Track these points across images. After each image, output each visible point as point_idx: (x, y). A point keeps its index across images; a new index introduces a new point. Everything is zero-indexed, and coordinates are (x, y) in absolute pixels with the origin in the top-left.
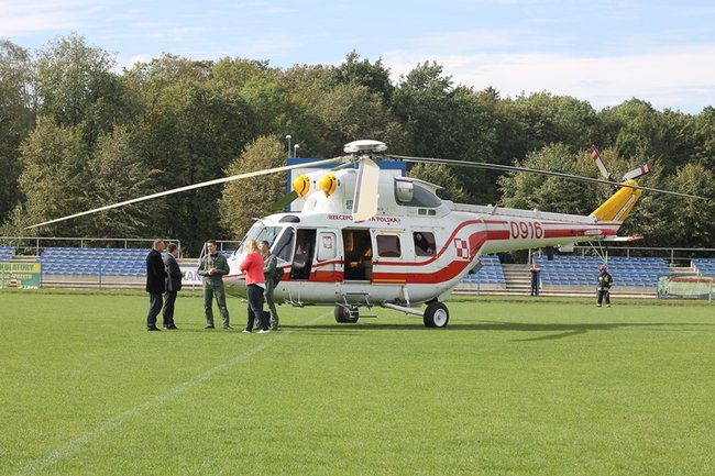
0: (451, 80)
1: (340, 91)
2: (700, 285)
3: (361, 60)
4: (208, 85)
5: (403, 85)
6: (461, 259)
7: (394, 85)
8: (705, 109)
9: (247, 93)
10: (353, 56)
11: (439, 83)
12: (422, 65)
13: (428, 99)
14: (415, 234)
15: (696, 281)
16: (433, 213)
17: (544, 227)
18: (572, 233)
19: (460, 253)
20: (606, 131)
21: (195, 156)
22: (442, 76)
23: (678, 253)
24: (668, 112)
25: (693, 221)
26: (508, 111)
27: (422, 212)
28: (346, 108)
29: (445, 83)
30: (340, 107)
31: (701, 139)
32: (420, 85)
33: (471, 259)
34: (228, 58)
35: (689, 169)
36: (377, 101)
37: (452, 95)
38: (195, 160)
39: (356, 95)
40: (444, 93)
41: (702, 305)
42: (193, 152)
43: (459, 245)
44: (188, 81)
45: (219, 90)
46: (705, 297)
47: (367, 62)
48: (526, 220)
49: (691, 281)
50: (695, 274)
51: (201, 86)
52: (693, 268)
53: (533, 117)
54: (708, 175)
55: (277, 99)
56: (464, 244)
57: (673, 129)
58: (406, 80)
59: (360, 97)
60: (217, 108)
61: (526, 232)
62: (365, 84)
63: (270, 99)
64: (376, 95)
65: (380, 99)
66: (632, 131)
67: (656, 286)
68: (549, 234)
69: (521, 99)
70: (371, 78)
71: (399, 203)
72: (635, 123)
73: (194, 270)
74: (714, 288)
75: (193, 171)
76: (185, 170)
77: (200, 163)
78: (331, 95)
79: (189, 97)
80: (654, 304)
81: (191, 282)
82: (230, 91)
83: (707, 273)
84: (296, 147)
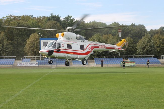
0: (74, 19)
1: (50, 22)
2: (130, 64)
3: (54, 15)
4: (20, 22)
5: (64, 20)
6: (89, 51)
7: (62, 20)
8: (131, 24)
9: (29, 23)
10: (52, 14)
11: (72, 20)
12: (68, 16)
13: (69, 23)
14: (80, 45)
16: (84, 42)
17: (106, 46)
18: (112, 48)
19: (89, 50)
20: (109, 30)
21: (18, 37)
22: (72, 18)
23: (125, 57)
24: (122, 25)
26: (87, 26)
27: (81, 41)
28: (51, 26)
29: (73, 20)
30: (50, 26)
31: (130, 31)
32: (68, 20)
33: (92, 51)
34: (24, 15)
36: (58, 24)
37: (75, 22)
38: (18, 38)
39: (53, 23)
40: (73, 22)
41: (130, 68)
42: (17, 37)
43: (89, 48)
44: (16, 21)
45: (23, 22)
46: (131, 66)
47: (55, 15)
48: (103, 45)
49: (128, 63)
50: (129, 61)
53: (93, 26)
55: (36, 24)
56: (90, 48)
57: (124, 29)
58: (64, 19)
59: (54, 23)
61: (103, 47)
62: (55, 20)
63: (34, 24)
64: (58, 23)
65: (59, 24)
66: (115, 30)
67: (120, 64)
68: (107, 48)
69: (90, 23)
70: (56, 19)
71: (77, 39)
73: (20, 63)
74: (133, 64)
75: (18, 41)
76: (16, 40)
77: (19, 39)
78: (48, 23)
79: (16, 24)
80: (120, 68)
81: (19, 66)
82: (25, 23)
83: (131, 61)
84: (41, 35)
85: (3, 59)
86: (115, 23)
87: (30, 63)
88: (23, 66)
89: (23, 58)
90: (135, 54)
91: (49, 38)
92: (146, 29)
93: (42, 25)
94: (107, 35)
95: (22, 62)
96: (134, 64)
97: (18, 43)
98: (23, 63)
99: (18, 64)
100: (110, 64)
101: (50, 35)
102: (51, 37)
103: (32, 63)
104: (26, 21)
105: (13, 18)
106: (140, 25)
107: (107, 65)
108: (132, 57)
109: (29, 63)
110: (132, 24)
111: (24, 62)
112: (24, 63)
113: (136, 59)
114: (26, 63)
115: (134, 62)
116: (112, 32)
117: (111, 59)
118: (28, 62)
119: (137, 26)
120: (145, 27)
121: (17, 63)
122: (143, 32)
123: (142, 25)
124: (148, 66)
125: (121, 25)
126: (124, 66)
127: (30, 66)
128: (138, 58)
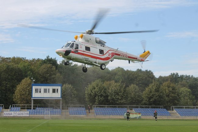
1: (44, 66)
2: (135, 115)
3: (50, 58)
4: (10, 64)
5: (61, 64)
7: (58, 64)
9: (20, 66)
10: (48, 57)
15: (134, 114)
20: (112, 75)
21: (7, 82)
23: (130, 107)
25: (133, 98)
28: (46, 70)
30: (44, 69)
31: (136, 78)
34: (14, 57)
35: (132, 85)
37: (73, 66)
38: (7, 83)
39: (48, 67)
40: (71, 66)
41: (135, 120)
42: (6, 81)
44: (5, 63)
45: (13, 65)
46: (136, 118)
49: (133, 114)
50: (134, 112)
51: (8, 64)
52: (133, 110)
54: (137, 87)
55: (28, 68)
57: (129, 75)
58: (61, 63)
59: (50, 67)
60: (12, 70)
62: (51, 64)
63: (26, 68)
65: (55, 68)
66: (119, 76)
67: (124, 115)
70: (52, 62)
72: (120, 73)
73: (7, 112)
74: (139, 116)
75: (6, 86)
76: (4, 86)
77: (8, 84)
78: (42, 67)
79: (5, 67)
80: (123, 120)
81: (7, 115)
82: (16, 65)
83: (137, 112)
84: (34, 80)
86: (119, 68)
87: (20, 112)
88: (11, 115)
89: (11, 107)
90: (140, 104)
91: (43, 83)
92: (154, 76)
93: (35, 69)
94: (109, 82)
95: (10, 111)
96: (140, 115)
97: (6, 89)
98: (11, 112)
99: (5, 114)
100: (112, 116)
101: (44, 80)
102: (45, 82)
103: (22, 112)
104: (17, 63)
105: (2, 60)
106: (147, 71)
107: (108, 116)
108: (138, 107)
109: (18, 112)
110: (138, 69)
111: (13, 111)
112: (12, 112)
113: (142, 109)
114: (15, 112)
115: (140, 113)
116: (115, 78)
117: (113, 109)
118: (18, 111)
119: (144, 72)
120: (153, 73)
121: (4, 112)
122: (151, 79)
123: (150, 71)
124: (156, 118)
125: (126, 70)
126: (128, 118)
127: (20, 116)
128: (145, 109)
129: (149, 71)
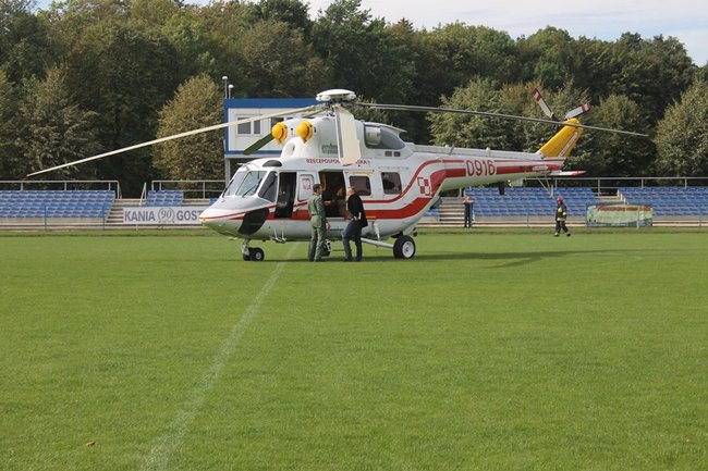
0: (370, 13)
1: (260, 28)
2: (627, 213)
4: (130, 24)
5: (322, 20)
7: (313, 20)
8: (623, 35)
9: (169, 31)
11: (358, 17)
13: (348, 33)
14: (383, 174)
15: (624, 209)
17: (496, 165)
18: (521, 169)
19: (423, 190)
20: (524, 61)
21: (120, 96)
22: (361, 9)
23: (604, 183)
24: (583, 39)
25: (618, 150)
26: (426, 43)
28: (268, 44)
29: (364, 17)
30: (260, 44)
31: (618, 67)
32: (339, 20)
35: (613, 98)
36: (298, 37)
37: (370, 28)
38: (119, 100)
39: (275, 31)
40: (363, 27)
41: (630, 232)
42: (117, 92)
44: (110, 20)
45: (141, 29)
46: (633, 225)
49: (619, 209)
50: (622, 203)
51: (123, 25)
52: (620, 197)
53: (451, 48)
54: (632, 105)
56: (426, 182)
57: (590, 58)
58: (324, 14)
59: (280, 34)
60: (140, 46)
61: (480, 169)
62: (284, 20)
64: (296, 31)
65: (300, 35)
66: (550, 61)
67: (585, 215)
69: (438, 31)
70: (291, 14)
72: (553, 52)
73: (137, 210)
74: (642, 215)
75: (118, 111)
76: (110, 109)
77: (125, 103)
78: (250, 32)
79: (111, 36)
80: (584, 233)
81: (134, 222)
82: (149, 30)
83: (634, 201)
84: (231, 86)
85: (61, 194)
86: (550, 29)
87: (184, 209)
88: (151, 222)
89: (149, 188)
90: (643, 172)
91: (255, 97)
92: (689, 60)
93: (226, 41)
94: (520, 86)
95: (147, 205)
96: (649, 215)
97: (117, 120)
98: (149, 209)
99: (127, 215)
100: (537, 218)
101: (261, 85)
102: (265, 92)
103: (191, 209)
104: (155, 21)
105: (97, 10)
106: (659, 39)
107: (524, 219)
108: (636, 184)
109: (176, 209)
110: (628, 33)
111: (156, 205)
112: (156, 210)
113: (654, 191)
114: (166, 209)
115: (647, 207)
116: (536, 69)
117: (541, 192)
118: (174, 205)
119: (648, 44)
120: (685, 47)
121: (125, 209)
122: (676, 72)
123: (672, 41)
125: (577, 39)
127: (181, 223)
128: (665, 191)
129: (667, 42)
